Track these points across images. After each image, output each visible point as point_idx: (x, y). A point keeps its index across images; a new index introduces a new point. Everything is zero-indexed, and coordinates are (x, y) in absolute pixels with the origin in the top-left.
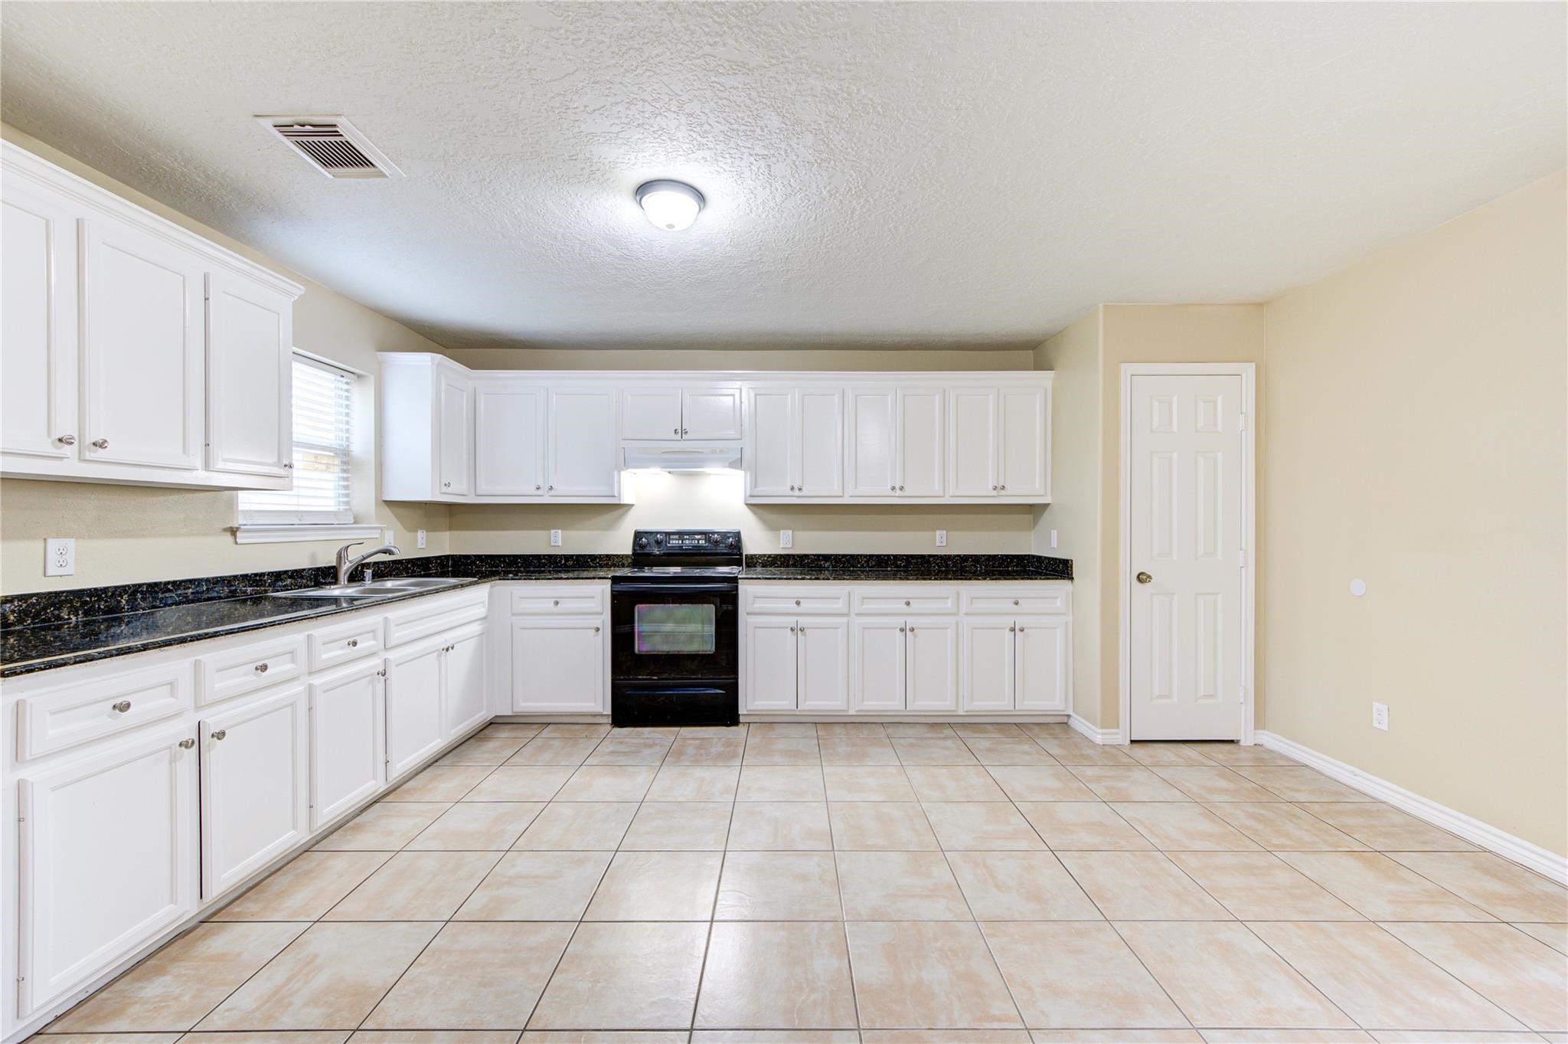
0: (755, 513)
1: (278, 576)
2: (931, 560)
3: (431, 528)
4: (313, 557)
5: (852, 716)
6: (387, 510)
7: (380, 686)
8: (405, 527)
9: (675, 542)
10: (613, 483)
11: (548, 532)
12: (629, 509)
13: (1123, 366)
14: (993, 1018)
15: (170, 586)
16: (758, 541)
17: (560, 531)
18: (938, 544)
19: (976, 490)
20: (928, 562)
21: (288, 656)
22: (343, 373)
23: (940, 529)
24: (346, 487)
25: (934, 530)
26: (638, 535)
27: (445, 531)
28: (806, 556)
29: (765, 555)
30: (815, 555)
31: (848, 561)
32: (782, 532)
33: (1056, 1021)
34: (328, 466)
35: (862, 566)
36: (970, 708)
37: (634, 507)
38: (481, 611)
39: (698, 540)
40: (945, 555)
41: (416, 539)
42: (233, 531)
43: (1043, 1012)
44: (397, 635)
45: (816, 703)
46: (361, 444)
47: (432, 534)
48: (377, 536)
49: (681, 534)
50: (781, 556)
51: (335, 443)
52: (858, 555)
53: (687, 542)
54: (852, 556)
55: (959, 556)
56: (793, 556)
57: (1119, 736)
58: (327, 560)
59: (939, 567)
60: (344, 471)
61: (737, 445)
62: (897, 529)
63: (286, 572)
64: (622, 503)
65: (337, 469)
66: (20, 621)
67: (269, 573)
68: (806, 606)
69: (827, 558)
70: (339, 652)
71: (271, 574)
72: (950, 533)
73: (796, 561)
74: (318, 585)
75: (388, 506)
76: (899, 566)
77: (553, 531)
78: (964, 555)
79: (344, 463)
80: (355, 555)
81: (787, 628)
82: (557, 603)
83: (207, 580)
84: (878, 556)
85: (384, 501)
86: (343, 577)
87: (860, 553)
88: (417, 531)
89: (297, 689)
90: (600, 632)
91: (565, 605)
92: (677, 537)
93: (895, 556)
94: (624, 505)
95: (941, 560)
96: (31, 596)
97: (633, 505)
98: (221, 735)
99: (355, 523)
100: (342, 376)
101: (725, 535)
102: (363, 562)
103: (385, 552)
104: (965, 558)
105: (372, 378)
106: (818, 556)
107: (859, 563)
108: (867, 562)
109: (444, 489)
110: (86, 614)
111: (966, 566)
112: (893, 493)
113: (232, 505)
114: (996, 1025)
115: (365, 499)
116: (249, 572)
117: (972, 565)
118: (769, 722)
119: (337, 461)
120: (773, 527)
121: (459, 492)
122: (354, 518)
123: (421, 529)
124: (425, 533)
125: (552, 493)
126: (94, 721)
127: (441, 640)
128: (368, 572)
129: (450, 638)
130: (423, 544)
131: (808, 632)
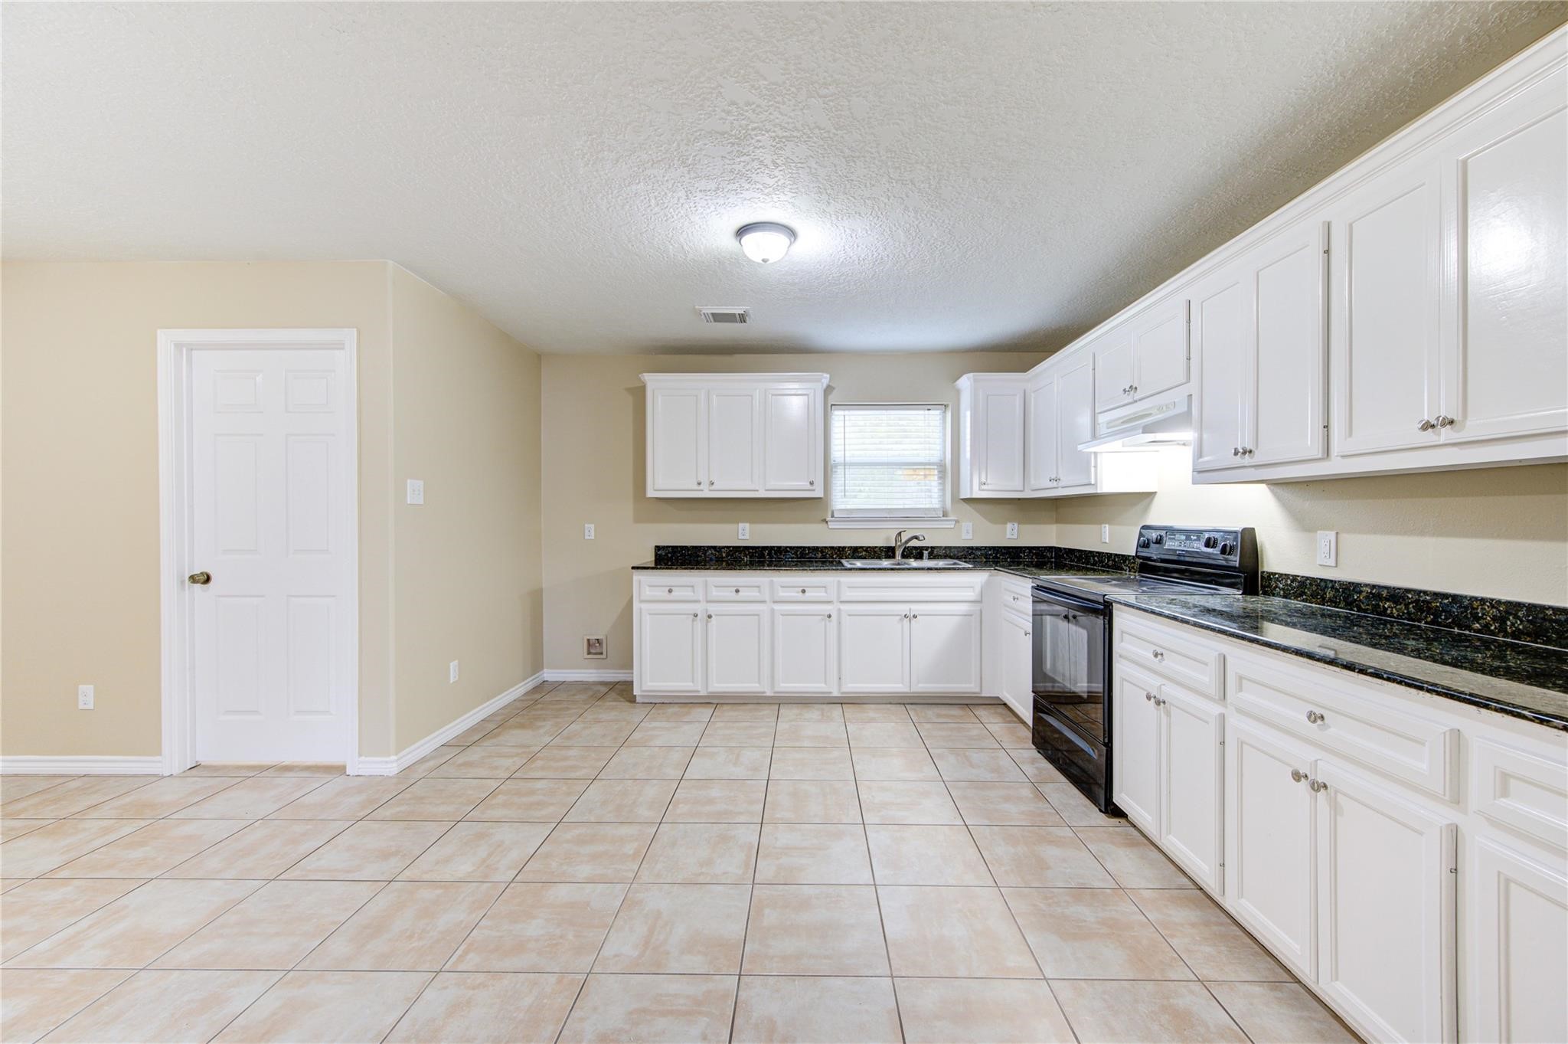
0: (1278, 498)
1: (856, 549)
3: (1024, 521)
4: (888, 539)
6: (966, 507)
7: (832, 626)
8: (991, 521)
9: (1171, 544)
10: (1091, 467)
11: (1099, 526)
12: (1154, 497)
14: (466, 952)
15: (788, 549)
16: (1281, 549)
17: (1107, 526)
21: (757, 589)
22: (929, 407)
24: (942, 490)
27: (1051, 523)
28: (1358, 589)
29: (1288, 575)
30: (1375, 590)
31: (1448, 611)
32: (1320, 534)
33: (429, 994)
34: (927, 475)
37: (1156, 495)
38: (971, 595)
41: (1004, 530)
42: (826, 521)
43: (446, 988)
46: (948, 457)
47: (1028, 526)
48: (952, 526)
50: (1315, 581)
51: (935, 459)
53: (1187, 543)
60: (940, 478)
63: (862, 547)
64: (1103, 491)
65: (936, 479)
66: (727, 557)
67: (849, 547)
68: (1168, 663)
70: (794, 594)
71: (850, 548)
75: (966, 503)
77: (1104, 526)
79: (941, 473)
80: (902, 538)
82: (1015, 598)
83: (809, 548)
85: (962, 499)
86: (899, 552)
88: (1006, 523)
89: (762, 608)
90: (1029, 637)
91: (1019, 603)
92: (1175, 536)
96: (731, 547)
99: (943, 516)
100: (929, 410)
103: (916, 538)
109: (982, 488)
110: (750, 557)
114: (459, 952)
115: (948, 500)
116: (835, 546)
119: (935, 472)
120: (1305, 525)
121: (1005, 487)
122: (943, 512)
123: (1010, 522)
124: (1016, 525)
125: (1060, 483)
126: (662, 594)
127: (904, 609)
128: (926, 553)
129: (916, 608)
130: (1013, 534)
131: (1174, 711)
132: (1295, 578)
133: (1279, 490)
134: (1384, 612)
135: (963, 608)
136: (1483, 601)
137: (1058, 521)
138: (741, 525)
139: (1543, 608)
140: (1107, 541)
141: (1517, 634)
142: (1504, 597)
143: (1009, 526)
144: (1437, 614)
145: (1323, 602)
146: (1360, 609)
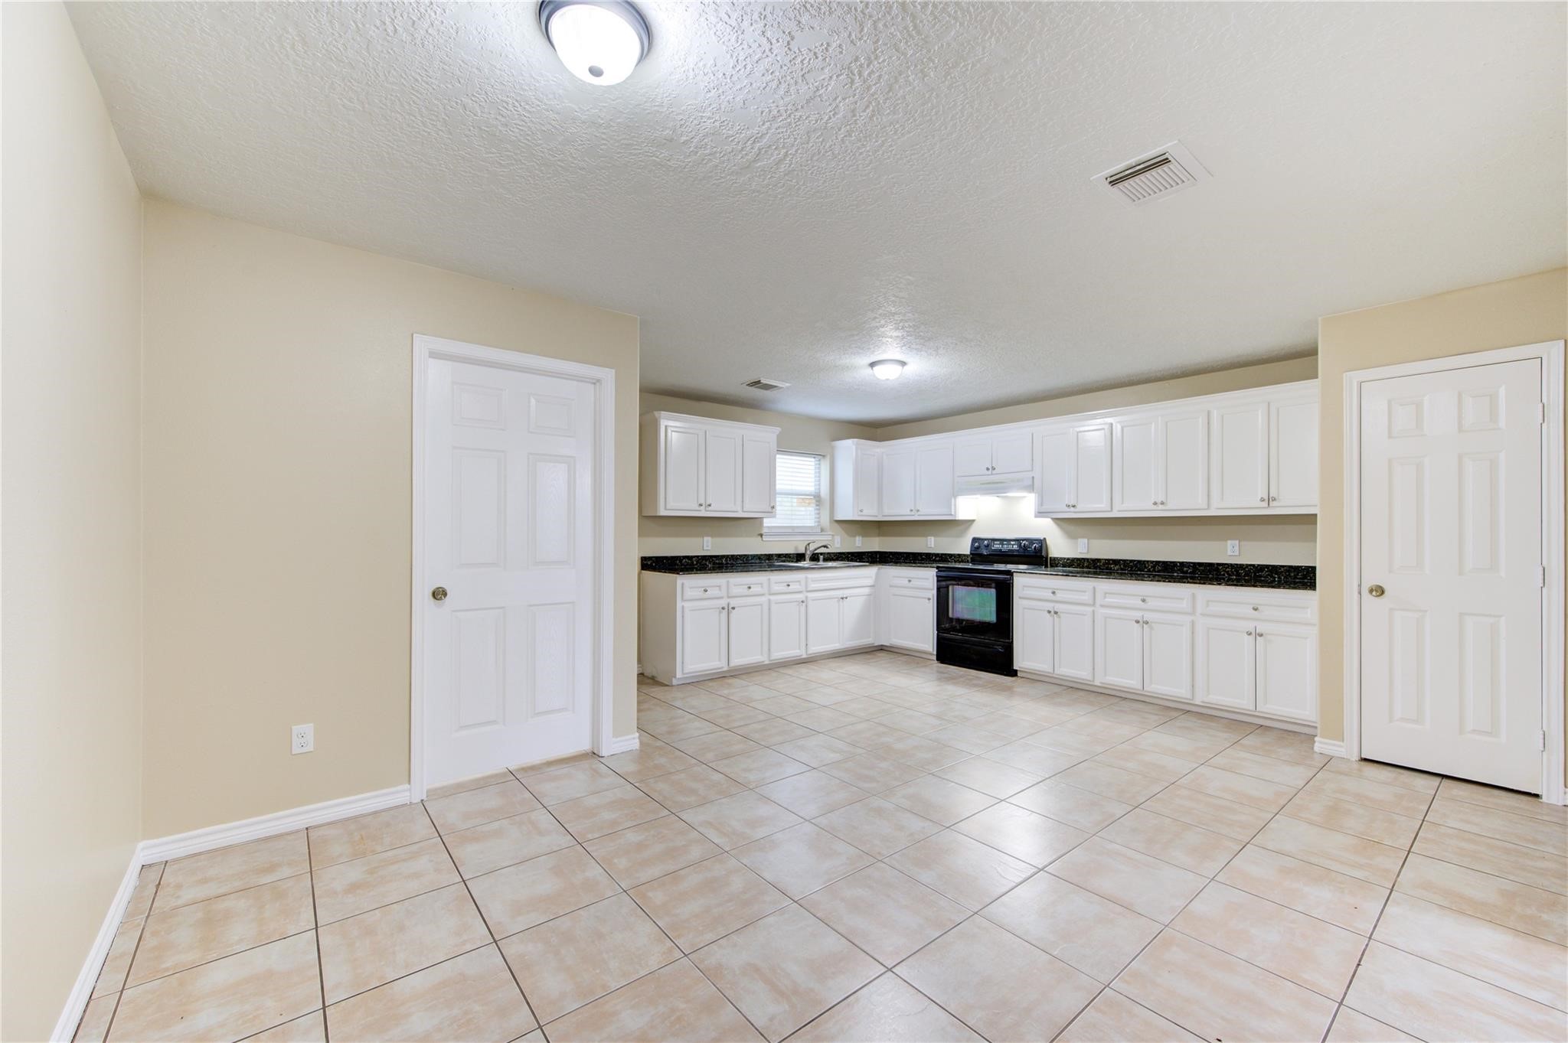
0: (1058, 525)
1: (779, 556)
2: (1221, 567)
3: (864, 535)
4: (796, 548)
5: (1096, 686)
6: (836, 524)
7: (803, 608)
8: (849, 535)
9: (997, 546)
10: (951, 505)
13: (1346, 376)
16: (1060, 547)
17: (932, 538)
18: (1229, 553)
19: (1246, 501)
20: (1217, 570)
21: (761, 585)
22: (815, 456)
23: (1230, 539)
24: (819, 514)
25: (1226, 540)
26: (975, 540)
28: (1099, 560)
29: (1065, 559)
30: (1106, 560)
31: (1136, 566)
32: (1079, 540)
34: (809, 503)
35: (1149, 571)
36: (1206, 700)
37: (975, 523)
38: (870, 582)
39: (1013, 545)
40: (1237, 565)
41: (855, 541)
42: (761, 535)
44: (813, 586)
45: (1066, 670)
46: (825, 492)
47: (866, 539)
48: (831, 539)
49: (1002, 541)
50: (1078, 559)
51: (813, 492)
52: (1144, 561)
53: (1005, 546)
54: (1139, 561)
55: (1253, 565)
56: (1088, 559)
57: (1343, 750)
58: (802, 550)
59: (1229, 575)
60: (817, 505)
61: (1031, 474)
62: (1172, 538)
63: (782, 554)
64: (957, 519)
65: (814, 505)
66: (697, 564)
68: (1060, 595)
69: (1116, 562)
70: (783, 588)
71: (776, 555)
72: (1242, 543)
73: (1090, 564)
74: (797, 561)
76: (1186, 572)
77: (929, 538)
78: (1259, 565)
79: (817, 501)
80: (812, 547)
81: (1044, 610)
82: (910, 581)
83: (751, 555)
84: (1164, 563)
85: (835, 521)
86: (807, 557)
87: (1147, 559)
89: (764, 599)
90: (931, 601)
91: (915, 583)
92: (998, 543)
93: (1182, 564)
94: (958, 520)
95: (1232, 569)
96: (699, 556)
97: (973, 521)
98: (733, 608)
99: (822, 532)
100: (815, 458)
101: (1031, 541)
102: (816, 552)
103: (825, 546)
104: (1261, 568)
105: (828, 457)
106: (1109, 560)
107: (1146, 567)
108: (1154, 567)
109: (860, 513)
111: (1261, 576)
112: (1155, 507)
113: (761, 523)
115: (826, 521)
116: (767, 553)
117: (1268, 575)
118: (1036, 679)
119: (814, 501)
120: (1072, 536)
121: (870, 513)
122: (821, 529)
123: (858, 535)
124: (861, 537)
125: (919, 513)
126: (699, 593)
127: (840, 593)
128: (821, 557)
129: (846, 593)
130: (859, 544)
131: (1062, 615)
132: (1068, 559)
133: (1059, 522)
134: (1111, 569)
135: (867, 591)
136: (1148, 561)
137: (879, 535)
138: (706, 539)
139: (1167, 562)
140: (933, 546)
141: (1158, 571)
142: (1154, 560)
143: (857, 538)
144: (1132, 567)
145: (1083, 567)
146: (1100, 569)
